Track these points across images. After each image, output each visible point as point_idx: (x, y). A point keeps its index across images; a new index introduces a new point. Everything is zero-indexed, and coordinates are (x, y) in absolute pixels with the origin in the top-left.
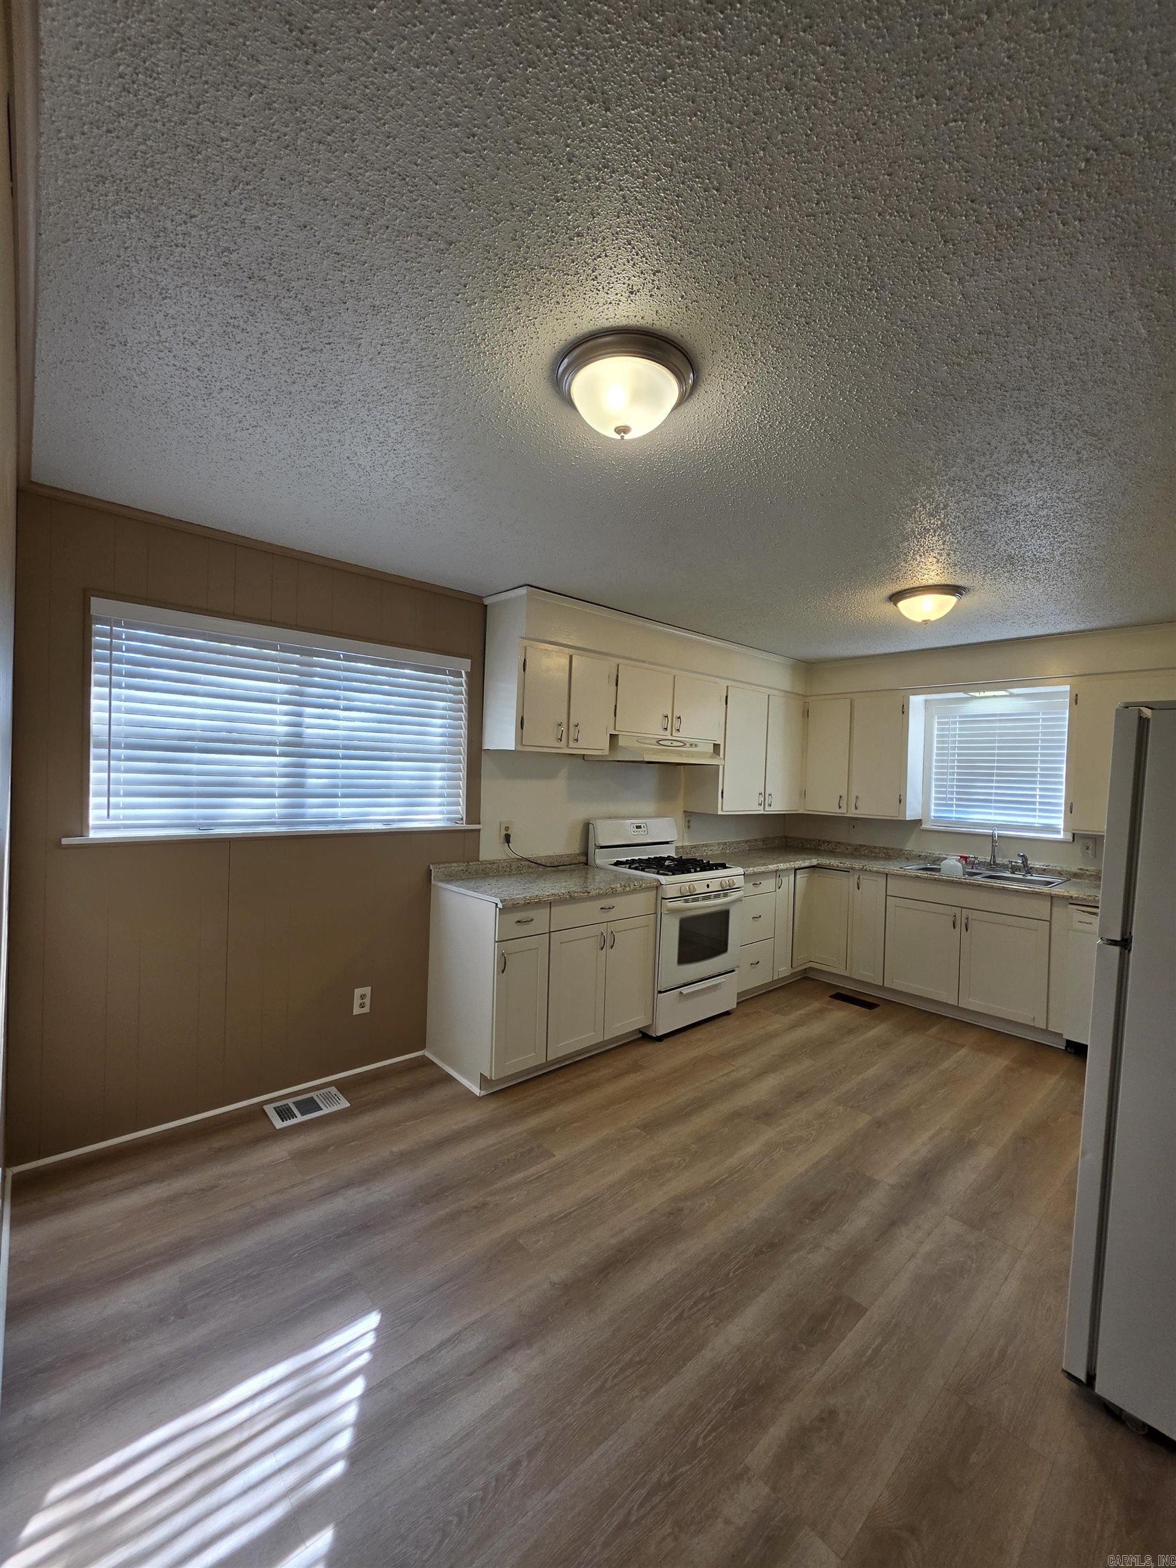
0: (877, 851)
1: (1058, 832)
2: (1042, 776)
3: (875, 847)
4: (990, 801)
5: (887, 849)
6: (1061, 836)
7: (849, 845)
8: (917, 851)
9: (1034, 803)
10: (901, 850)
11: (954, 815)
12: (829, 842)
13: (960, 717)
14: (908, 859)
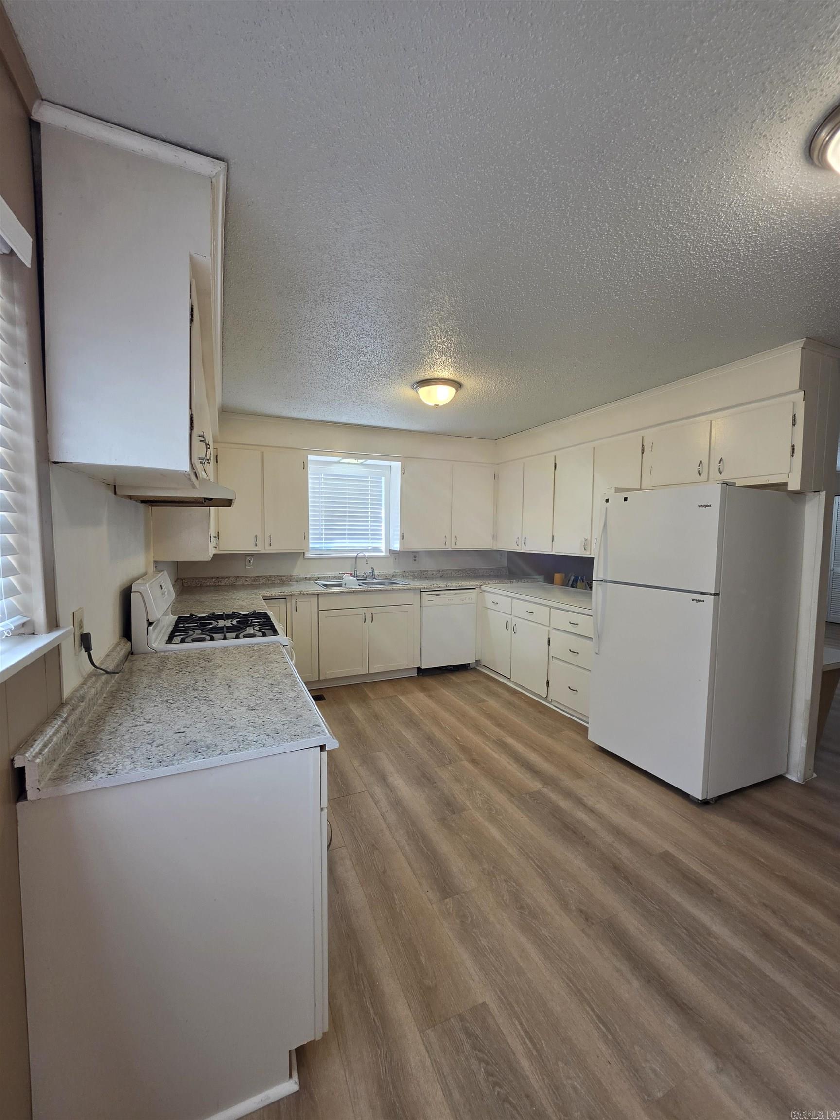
0: (273, 579)
1: (380, 551)
2: (372, 517)
3: (270, 576)
4: (344, 534)
5: (280, 576)
6: (383, 554)
7: (247, 577)
8: (302, 576)
9: (368, 534)
10: (291, 576)
11: (323, 545)
12: (229, 578)
13: (324, 475)
14: (297, 581)
